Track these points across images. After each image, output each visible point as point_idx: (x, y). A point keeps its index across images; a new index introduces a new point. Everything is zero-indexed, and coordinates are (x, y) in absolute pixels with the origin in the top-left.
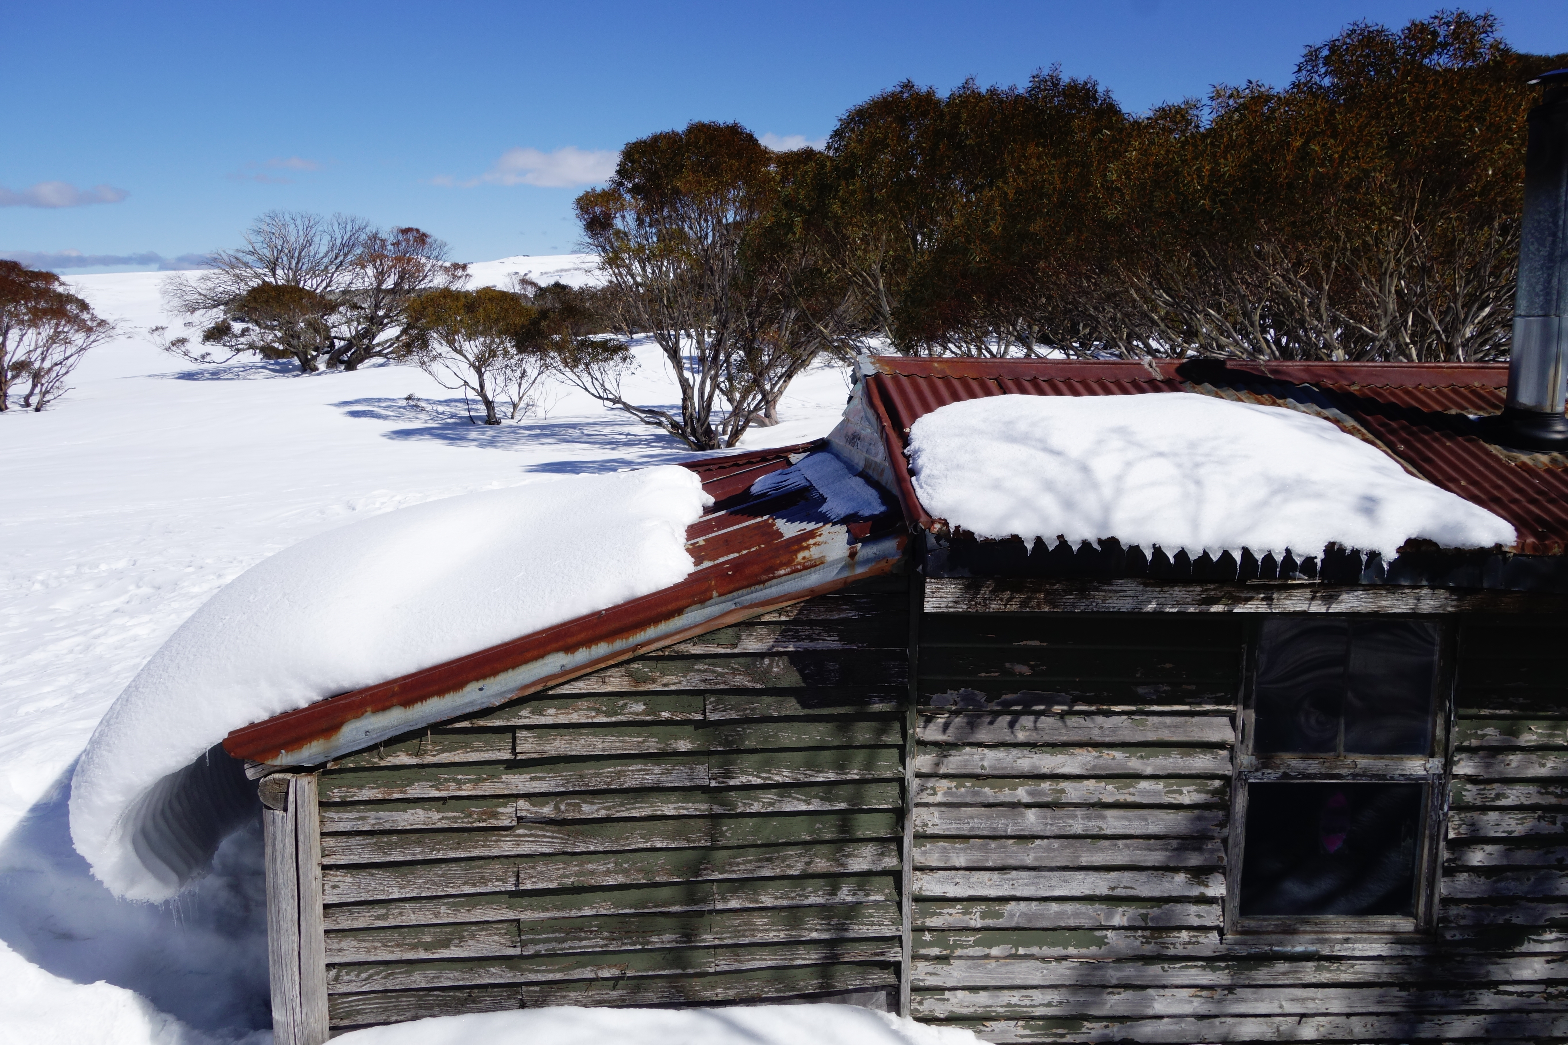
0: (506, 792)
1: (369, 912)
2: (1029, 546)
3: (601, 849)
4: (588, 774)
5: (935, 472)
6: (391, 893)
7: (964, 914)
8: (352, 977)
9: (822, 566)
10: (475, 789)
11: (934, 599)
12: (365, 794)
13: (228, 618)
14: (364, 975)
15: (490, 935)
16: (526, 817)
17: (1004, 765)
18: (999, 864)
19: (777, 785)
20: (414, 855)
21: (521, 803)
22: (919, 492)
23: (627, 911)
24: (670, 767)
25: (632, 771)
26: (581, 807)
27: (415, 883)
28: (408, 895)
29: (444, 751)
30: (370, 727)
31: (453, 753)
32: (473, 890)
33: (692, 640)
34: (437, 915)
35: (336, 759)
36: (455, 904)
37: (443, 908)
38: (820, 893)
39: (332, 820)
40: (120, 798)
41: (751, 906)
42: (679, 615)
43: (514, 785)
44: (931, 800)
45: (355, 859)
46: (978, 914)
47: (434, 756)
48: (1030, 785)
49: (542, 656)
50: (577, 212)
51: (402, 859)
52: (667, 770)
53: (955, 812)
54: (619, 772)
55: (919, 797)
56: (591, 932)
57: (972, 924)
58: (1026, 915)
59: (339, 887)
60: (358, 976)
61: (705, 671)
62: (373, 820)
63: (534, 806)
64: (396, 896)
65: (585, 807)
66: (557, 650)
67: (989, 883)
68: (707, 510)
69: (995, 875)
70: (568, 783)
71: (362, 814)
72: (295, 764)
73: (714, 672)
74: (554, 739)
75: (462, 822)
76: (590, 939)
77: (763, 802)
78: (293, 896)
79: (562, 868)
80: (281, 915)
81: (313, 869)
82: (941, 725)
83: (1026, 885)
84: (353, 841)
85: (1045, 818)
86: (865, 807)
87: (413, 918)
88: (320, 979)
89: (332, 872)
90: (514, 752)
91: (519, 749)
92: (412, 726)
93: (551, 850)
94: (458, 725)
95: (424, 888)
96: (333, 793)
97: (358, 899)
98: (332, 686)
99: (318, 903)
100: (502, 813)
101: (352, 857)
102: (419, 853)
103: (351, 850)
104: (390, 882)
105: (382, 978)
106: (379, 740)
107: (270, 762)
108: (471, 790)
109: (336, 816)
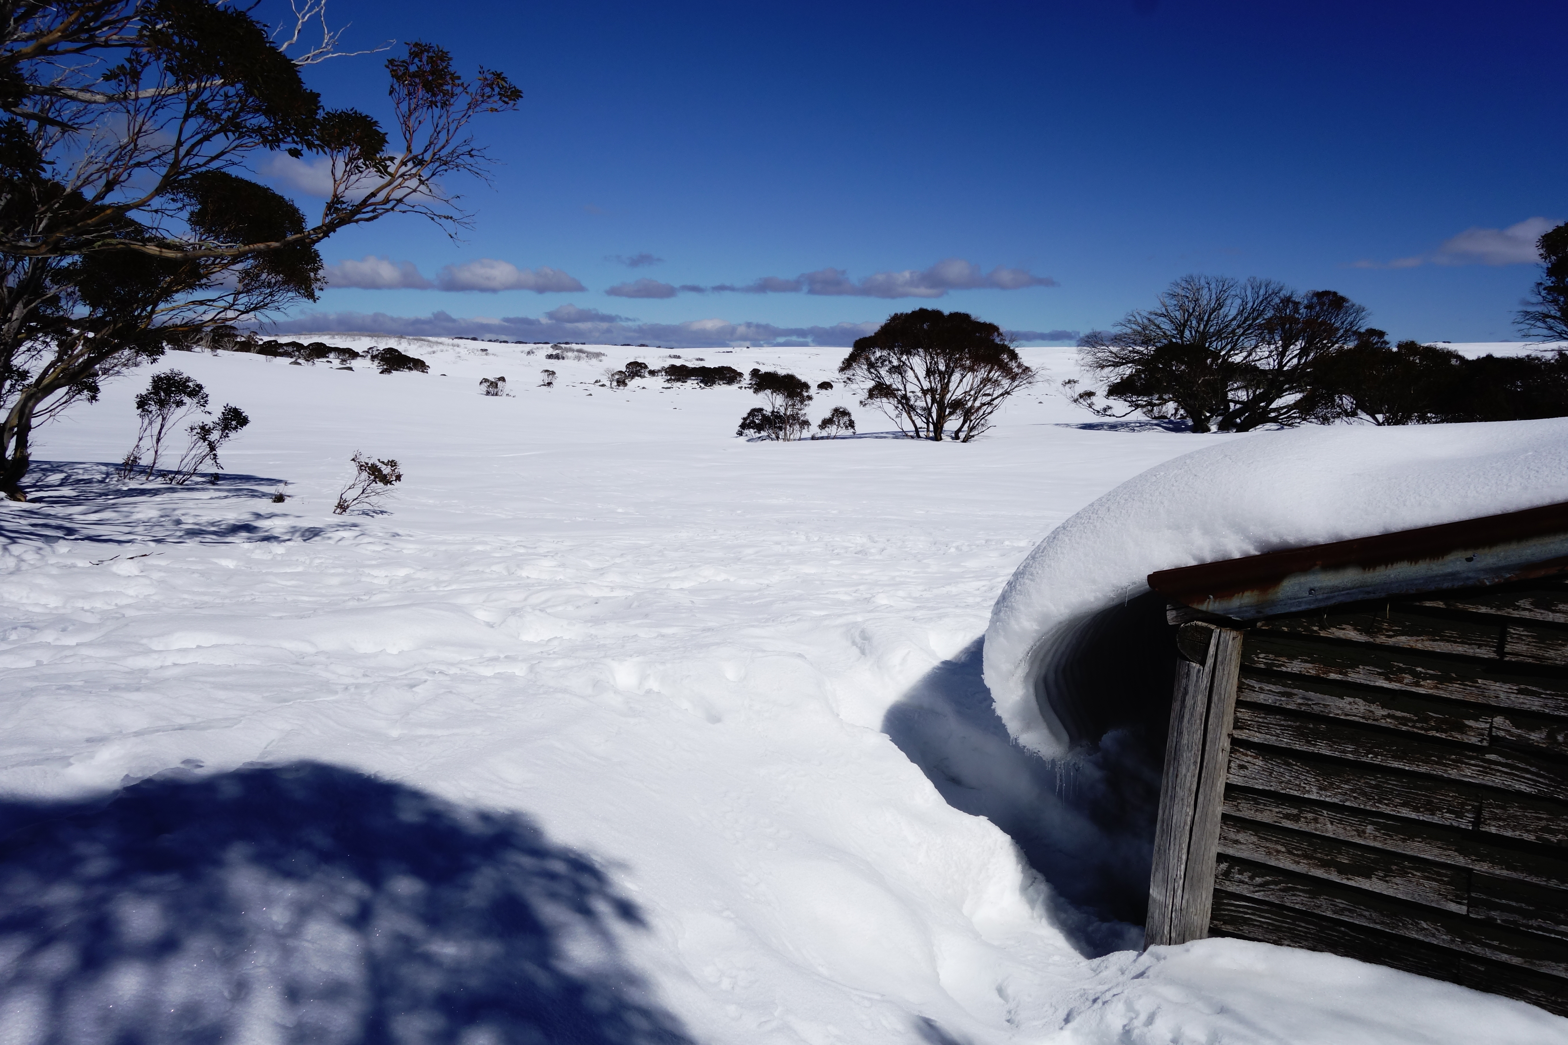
0: (1481, 700)
1: (1277, 807)
6: (1308, 792)
8: (1245, 877)
10: (1438, 688)
12: (1296, 667)
14: (1258, 880)
15: (1428, 878)
16: (1504, 738)
20: (1344, 752)
21: (1498, 720)
27: (1339, 787)
28: (1327, 799)
29: (1404, 633)
30: (1317, 585)
31: (1415, 638)
32: (1413, 815)
34: (1361, 834)
35: (1269, 619)
36: (1386, 827)
37: (1369, 827)
39: (1252, 689)
43: (1492, 694)
45: (1272, 740)
47: (1390, 637)
51: (1328, 753)
59: (1247, 769)
60: (1252, 878)
63: (1517, 728)
64: (1314, 796)
71: (1288, 690)
72: (1221, 613)
74: (1562, 644)
75: (1413, 727)
78: (1195, 762)
79: (1548, 819)
80: (1179, 781)
81: (1222, 739)
84: (1270, 719)
87: (1330, 829)
88: (1209, 868)
89: (1241, 750)
90: (1500, 650)
91: (1508, 648)
92: (1368, 593)
93: (1534, 791)
94: (1428, 604)
95: (1351, 796)
96: (1258, 658)
97: (1267, 788)
98: (1274, 540)
99: (1221, 779)
100: (1471, 727)
101: (1268, 736)
102: (1351, 752)
103: (1268, 728)
104: (1308, 779)
105: (1280, 890)
106: (1322, 604)
107: (1195, 606)
108: (1431, 689)
109: (1257, 686)
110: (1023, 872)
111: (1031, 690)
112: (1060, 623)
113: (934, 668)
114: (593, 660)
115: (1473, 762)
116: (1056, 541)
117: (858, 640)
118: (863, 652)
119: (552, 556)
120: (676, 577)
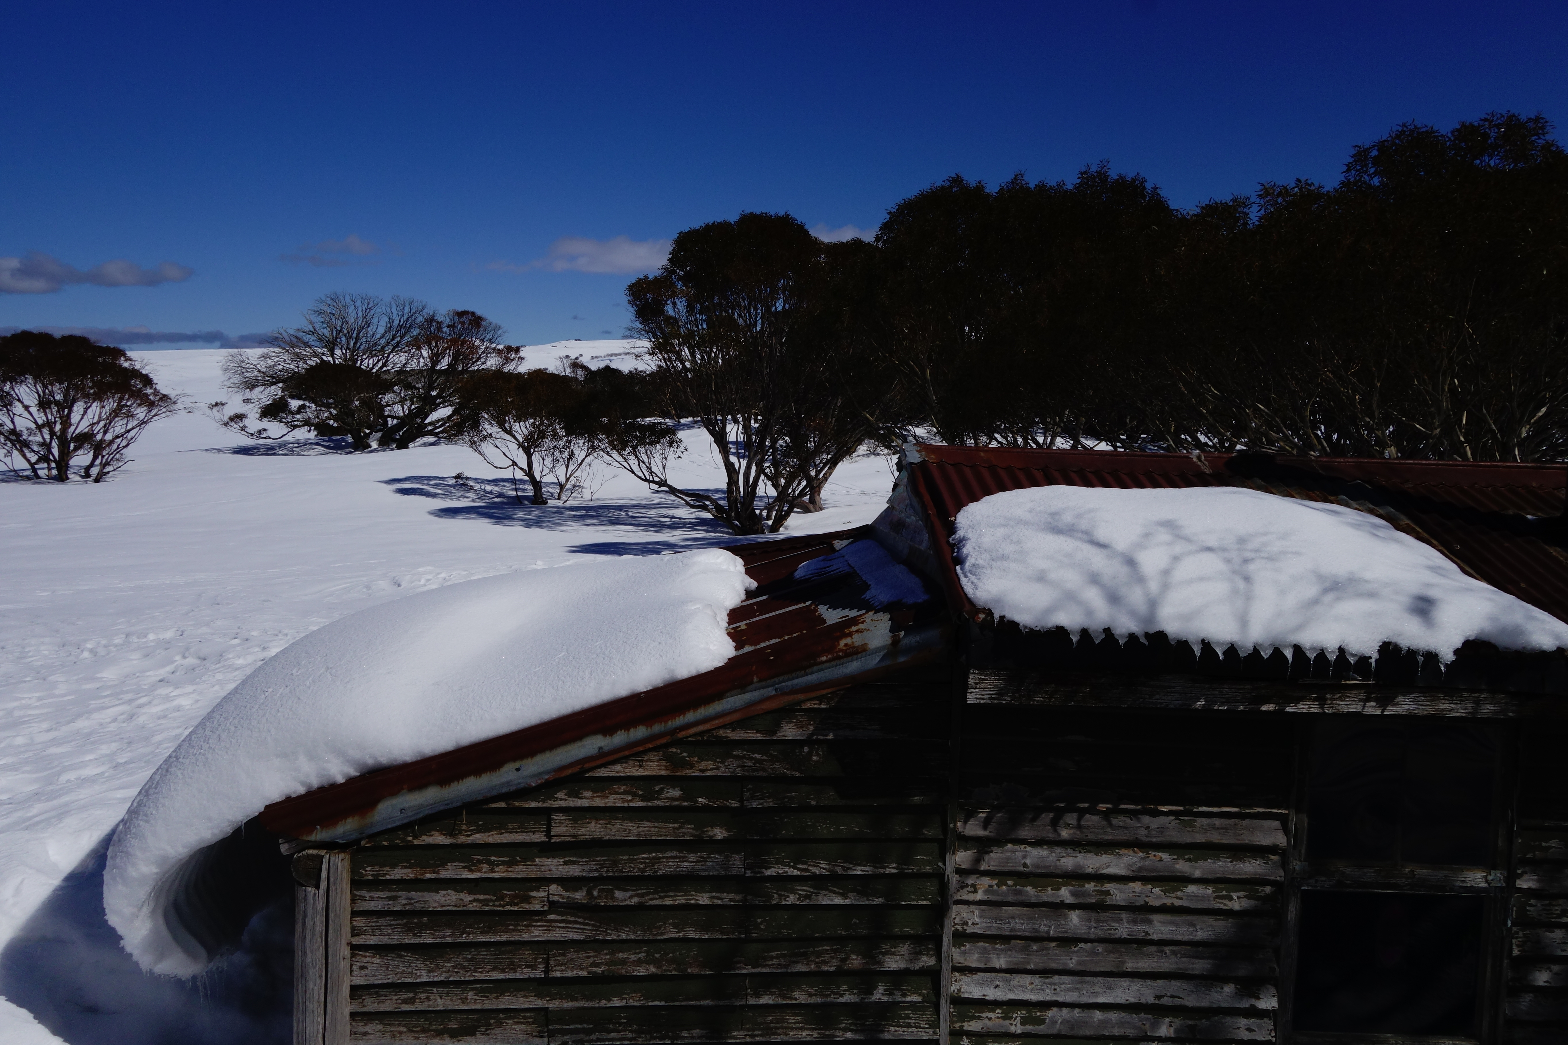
0: (539, 875)
1: (396, 995)
2: (1075, 639)
3: (633, 937)
4: (622, 860)
5: (980, 562)
6: (420, 976)
7: (1004, 1018)
9: (864, 653)
10: (507, 871)
11: (977, 691)
12: (397, 873)
13: (270, 690)
15: (517, 1023)
16: (558, 902)
17: (1048, 864)
18: (1040, 966)
19: (814, 877)
20: (444, 937)
21: (553, 888)
22: (964, 581)
23: (657, 1003)
24: (705, 855)
25: (667, 858)
26: (614, 893)
27: (443, 967)
28: (435, 979)
29: (478, 832)
30: (406, 805)
31: (487, 834)
32: (501, 976)
33: (733, 726)
34: (464, 1001)
35: (371, 837)
36: (482, 990)
37: (471, 993)
38: (855, 991)
39: (363, 899)
40: (154, 870)
41: (784, 1002)
42: (719, 700)
43: (546, 868)
44: (971, 897)
45: (384, 940)
46: (1018, 1019)
47: (468, 836)
48: (1073, 886)
49: (580, 738)
50: (629, 298)
51: (431, 941)
52: (702, 857)
53: (995, 911)
54: (654, 858)
55: (959, 894)
56: (620, 1024)
57: (1013, 1029)
58: (1068, 1022)
59: (367, 968)
61: (744, 757)
62: (403, 900)
63: (566, 892)
64: (424, 979)
65: (618, 894)
66: (595, 732)
67: (1030, 987)
68: (749, 594)
69: (1037, 980)
70: (601, 868)
71: (393, 894)
72: (328, 840)
73: (751, 759)
74: (589, 823)
75: (494, 905)
76: (619, 1031)
77: (799, 895)
78: (320, 976)
79: (593, 957)
80: (308, 995)
81: (342, 949)
82: (982, 820)
83: (1069, 990)
84: (382, 921)
85: (1090, 920)
86: (903, 903)
87: (440, 1003)
89: (361, 953)
90: (548, 834)
91: (553, 832)
92: (448, 804)
93: (582, 937)
94: (493, 806)
95: (453, 972)
96: (366, 871)
97: (385, 982)
98: (370, 762)
99: (345, 984)
100: (535, 897)
101: (382, 937)
102: (449, 936)
103: (381, 930)
104: (419, 965)
106: (413, 818)
107: (305, 838)
108: (503, 873)
109: (367, 895)
112: (181, 860)
115: (539, 924)
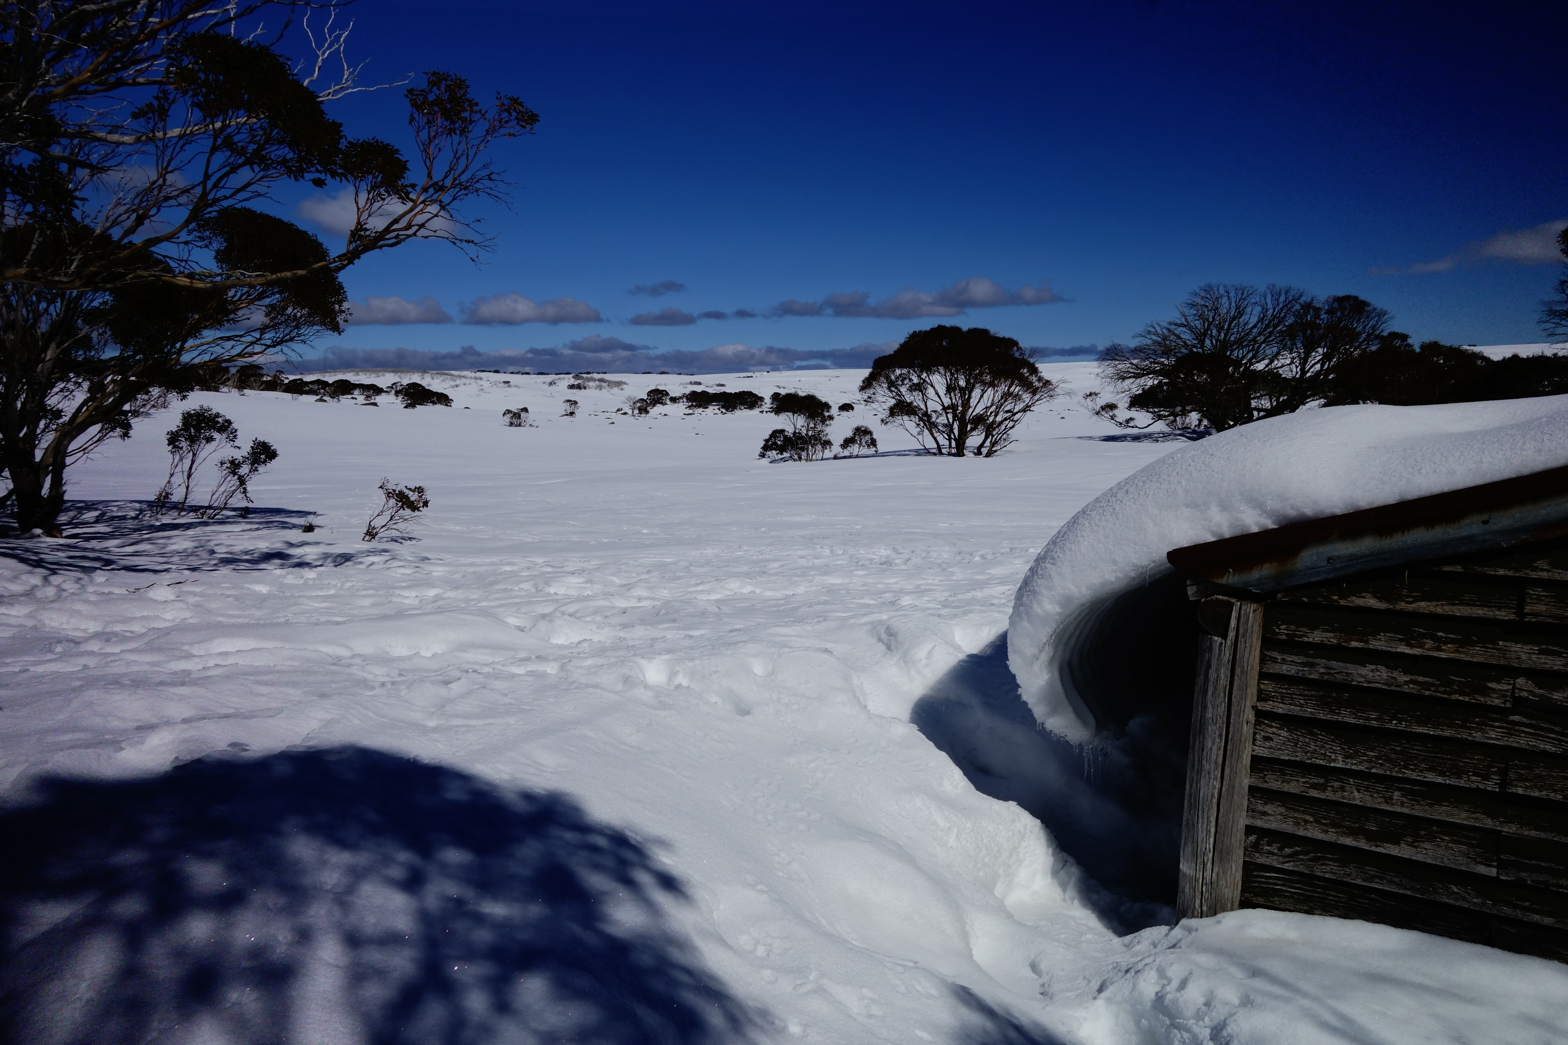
0: (1502, 662)
1: (1303, 777)
6: (1334, 761)
8: (1274, 848)
10: (1457, 651)
12: (1317, 636)
14: (1287, 851)
15: (1456, 842)
16: (1527, 698)
20: (1368, 719)
21: (1521, 681)
27: (1364, 755)
28: (1353, 767)
29: (1423, 599)
30: (1335, 554)
31: (1434, 603)
32: (1440, 780)
34: (1388, 800)
35: (1289, 590)
36: (1413, 792)
37: (1397, 793)
39: (1274, 660)
40: (1058, 609)
43: (1514, 655)
45: (1296, 710)
47: (1410, 603)
51: (1353, 721)
59: (1272, 740)
60: (1281, 849)
62: (1322, 668)
63: (1540, 688)
64: (1340, 765)
71: (1310, 660)
72: (1240, 586)
75: (1436, 691)
78: (1220, 735)
80: (1205, 754)
81: (1246, 711)
84: (1294, 690)
87: (1357, 797)
88: (1237, 840)
89: (1266, 722)
90: (1520, 612)
91: (1528, 609)
92: (1386, 559)
93: (1559, 751)
94: (1446, 569)
95: (1376, 763)
96: (1280, 629)
97: (1293, 759)
98: (1292, 513)
99: (1246, 752)
100: (1494, 689)
101: (1292, 707)
102: (1374, 719)
103: (1292, 699)
104: (1334, 748)
105: (1309, 860)
106: (1341, 573)
107: (1215, 580)
108: (1453, 653)
109: (1279, 657)
110: (1054, 855)
111: (1056, 675)
112: (1083, 605)
113: (960, 661)
114: (622, 658)
115: (1497, 724)
116: (1076, 526)
117: (884, 636)
118: (889, 648)
119: (579, 573)
120: (702, 591)
